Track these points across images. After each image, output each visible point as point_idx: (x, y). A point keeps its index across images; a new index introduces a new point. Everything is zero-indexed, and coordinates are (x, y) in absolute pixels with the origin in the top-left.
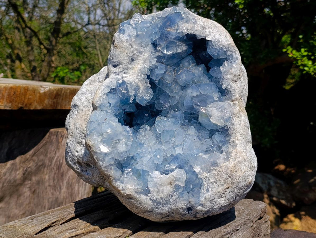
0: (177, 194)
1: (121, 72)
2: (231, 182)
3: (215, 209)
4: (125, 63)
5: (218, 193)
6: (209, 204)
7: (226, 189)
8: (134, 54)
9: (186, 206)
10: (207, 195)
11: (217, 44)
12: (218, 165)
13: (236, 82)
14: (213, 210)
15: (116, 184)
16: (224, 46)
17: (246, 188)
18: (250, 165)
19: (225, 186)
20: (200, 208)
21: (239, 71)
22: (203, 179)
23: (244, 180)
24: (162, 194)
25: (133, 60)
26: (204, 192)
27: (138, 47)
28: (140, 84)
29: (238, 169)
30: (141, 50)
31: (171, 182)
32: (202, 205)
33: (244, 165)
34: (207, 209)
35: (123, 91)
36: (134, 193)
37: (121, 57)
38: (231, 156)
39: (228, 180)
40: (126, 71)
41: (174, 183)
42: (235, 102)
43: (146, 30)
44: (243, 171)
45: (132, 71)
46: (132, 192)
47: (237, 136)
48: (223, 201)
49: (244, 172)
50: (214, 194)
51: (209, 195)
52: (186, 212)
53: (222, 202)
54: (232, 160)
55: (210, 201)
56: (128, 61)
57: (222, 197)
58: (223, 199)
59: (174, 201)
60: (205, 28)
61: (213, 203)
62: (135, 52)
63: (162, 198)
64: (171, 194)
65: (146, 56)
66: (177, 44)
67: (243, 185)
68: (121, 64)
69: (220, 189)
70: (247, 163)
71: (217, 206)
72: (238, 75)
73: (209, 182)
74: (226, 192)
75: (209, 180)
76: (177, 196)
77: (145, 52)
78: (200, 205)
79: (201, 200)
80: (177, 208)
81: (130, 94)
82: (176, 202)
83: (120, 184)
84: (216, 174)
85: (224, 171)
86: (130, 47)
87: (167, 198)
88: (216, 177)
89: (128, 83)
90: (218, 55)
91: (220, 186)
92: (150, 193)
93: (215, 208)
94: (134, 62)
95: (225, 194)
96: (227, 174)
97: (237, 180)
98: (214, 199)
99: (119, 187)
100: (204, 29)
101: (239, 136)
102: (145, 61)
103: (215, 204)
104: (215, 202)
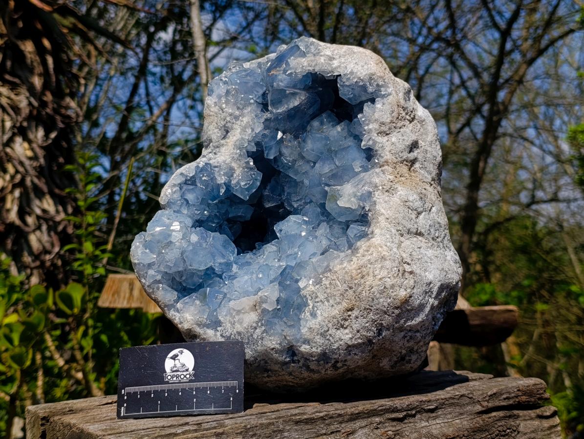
0: (262, 325)
1: (210, 152)
2: (355, 298)
3: (335, 349)
4: (215, 137)
5: (333, 318)
6: (319, 340)
7: (348, 311)
8: (227, 122)
9: (280, 344)
10: (313, 323)
11: (349, 78)
12: (330, 270)
13: (387, 134)
14: (333, 352)
15: (171, 315)
16: (359, 78)
17: (397, 312)
18: (397, 267)
19: (345, 305)
20: (305, 349)
21: (391, 114)
22: (308, 296)
23: (385, 294)
24: (239, 326)
25: (227, 132)
26: (307, 316)
27: (232, 110)
28: (234, 165)
29: (368, 274)
30: (237, 113)
31: (255, 306)
32: (307, 341)
33: (380, 266)
34: (319, 351)
35: (204, 178)
36: (195, 326)
37: (209, 131)
38: (357, 253)
39: (347, 293)
40: (218, 150)
41: (260, 307)
42: (383, 168)
43: (238, 81)
44: (379, 277)
45: (224, 149)
46: (192, 324)
47: (379, 222)
48: (347, 334)
49: (380, 279)
50: (326, 320)
51: (317, 323)
52: (286, 358)
53: (347, 336)
54: (356, 259)
55: (323, 335)
56: (219, 135)
57: (345, 326)
58: (347, 331)
59: (259, 337)
60: (334, 58)
61: (327, 338)
62: (228, 119)
63: (239, 333)
64: (254, 325)
65: (245, 122)
66: (287, 92)
67: (386, 304)
68: (211, 141)
69: (335, 312)
70: (388, 264)
71: (336, 346)
72: (388, 121)
73: (317, 300)
74: (349, 316)
75: (317, 297)
76: (263, 328)
77: (242, 115)
78: (304, 343)
79: (302, 331)
80: (265, 348)
81: (219, 182)
82: (262, 339)
83: (175, 314)
84: (328, 286)
85: (340, 278)
86: (221, 112)
87: (247, 332)
88: (328, 291)
89: (216, 167)
90: (355, 95)
91: (336, 306)
92: (221, 326)
93: (335, 347)
94: (229, 134)
95: (349, 320)
96: (345, 282)
97: (367, 294)
98: (328, 330)
99: (175, 319)
100: (331, 60)
101: (383, 221)
102: (244, 130)
103: (332, 341)
104: (331, 335)
